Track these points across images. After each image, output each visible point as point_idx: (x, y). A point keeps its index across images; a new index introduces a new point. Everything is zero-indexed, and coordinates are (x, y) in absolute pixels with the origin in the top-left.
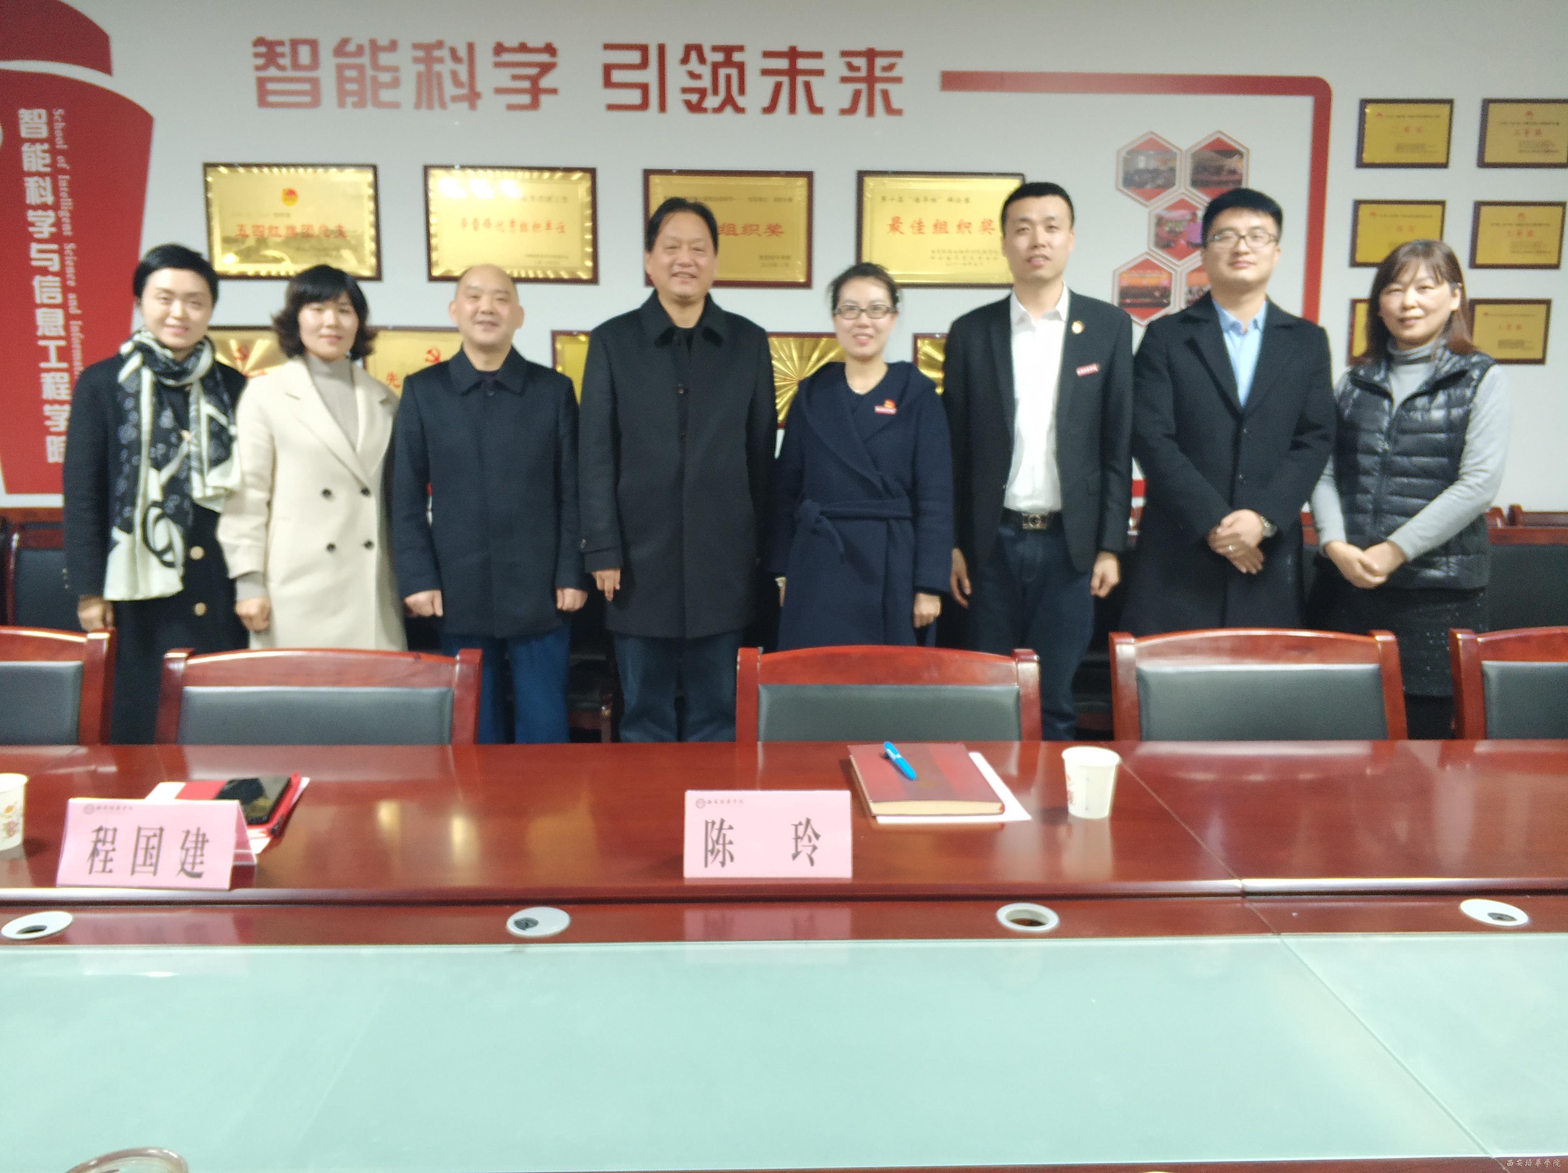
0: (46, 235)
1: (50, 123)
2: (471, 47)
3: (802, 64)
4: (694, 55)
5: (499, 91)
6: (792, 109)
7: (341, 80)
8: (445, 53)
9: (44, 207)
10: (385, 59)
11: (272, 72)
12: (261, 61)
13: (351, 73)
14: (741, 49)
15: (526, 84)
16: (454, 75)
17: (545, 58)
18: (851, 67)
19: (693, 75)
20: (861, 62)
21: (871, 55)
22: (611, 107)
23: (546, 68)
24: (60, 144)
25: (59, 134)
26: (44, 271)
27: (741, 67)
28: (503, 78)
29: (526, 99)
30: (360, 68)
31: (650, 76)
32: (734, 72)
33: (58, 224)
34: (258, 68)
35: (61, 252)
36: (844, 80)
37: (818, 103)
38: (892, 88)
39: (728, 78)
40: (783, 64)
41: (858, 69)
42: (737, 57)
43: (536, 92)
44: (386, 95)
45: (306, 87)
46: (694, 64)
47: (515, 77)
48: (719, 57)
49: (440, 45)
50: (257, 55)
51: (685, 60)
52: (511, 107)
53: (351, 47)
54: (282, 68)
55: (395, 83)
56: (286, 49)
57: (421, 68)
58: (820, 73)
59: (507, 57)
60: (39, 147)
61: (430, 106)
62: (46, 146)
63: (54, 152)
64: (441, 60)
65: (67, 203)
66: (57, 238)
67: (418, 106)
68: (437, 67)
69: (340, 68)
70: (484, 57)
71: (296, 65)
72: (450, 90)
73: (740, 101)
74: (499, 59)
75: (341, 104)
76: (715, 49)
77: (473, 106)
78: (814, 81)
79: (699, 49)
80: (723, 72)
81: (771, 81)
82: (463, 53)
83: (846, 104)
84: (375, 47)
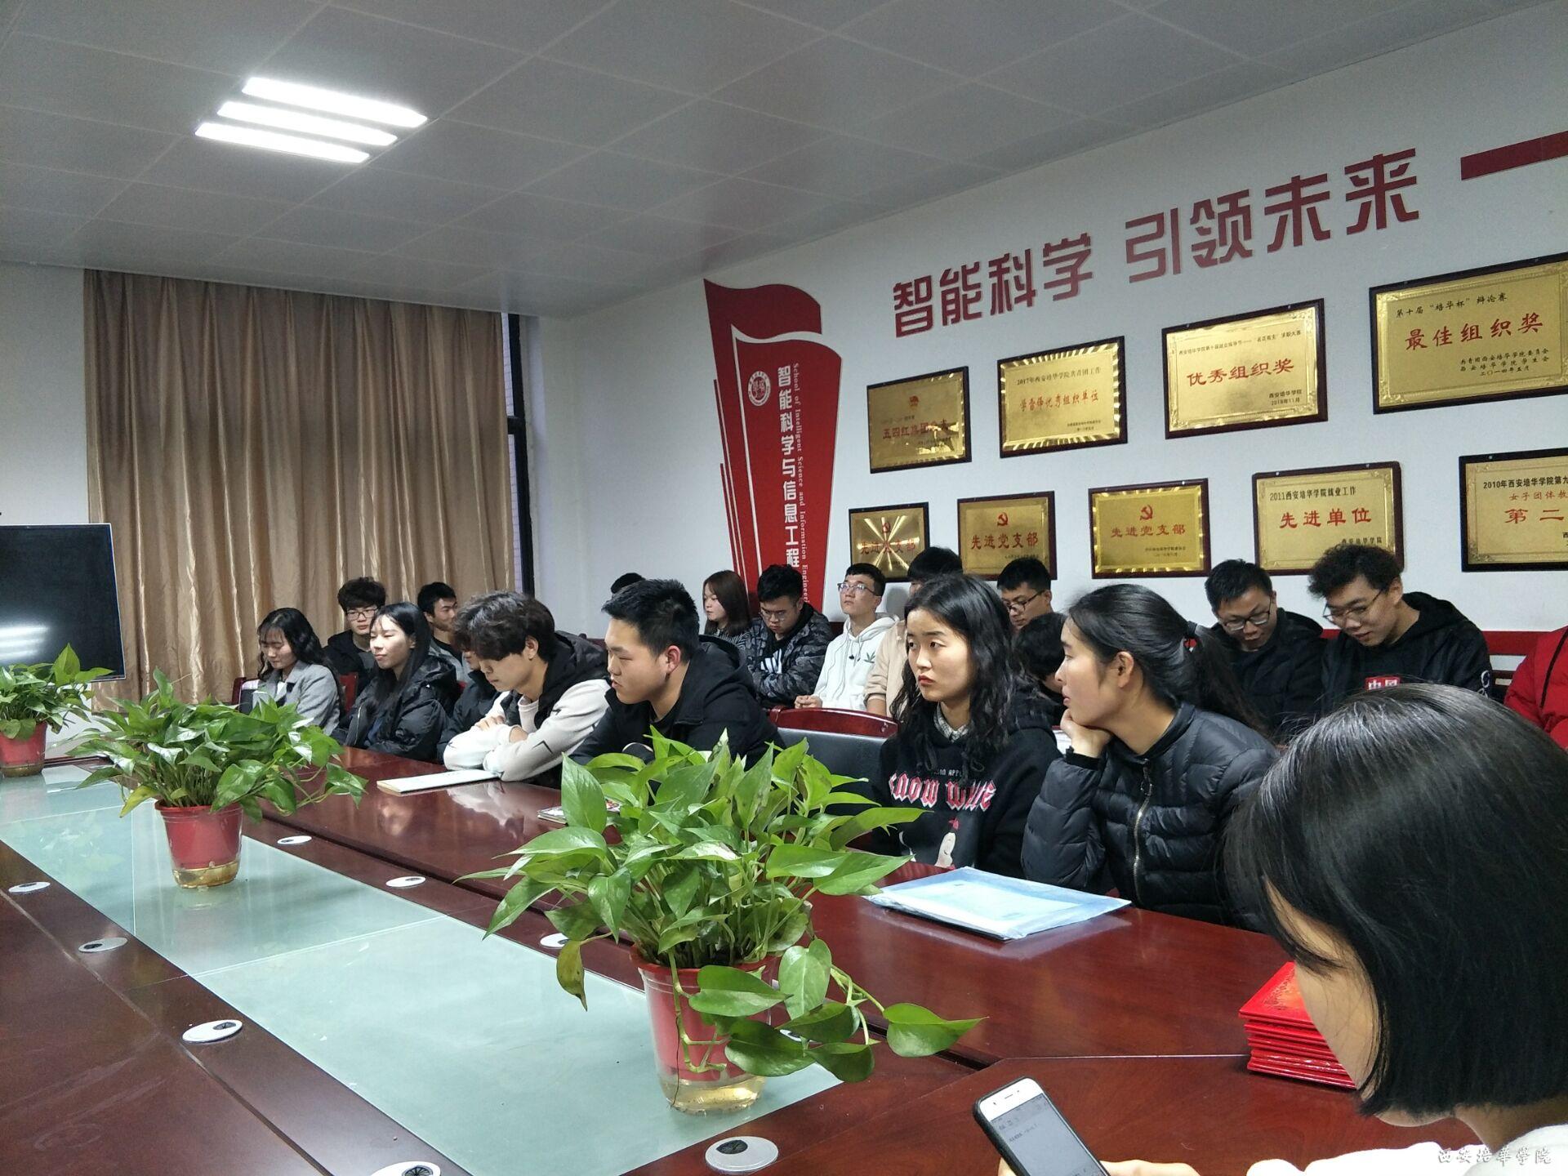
0: (789, 453)
1: (792, 375)
2: (1028, 252)
3: (1306, 192)
4: (1203, 212)
5: (1048, 286)
6: (1298, 241)
7: (945, 303)
8: (1010, 264)
9: (788, 433)
10: (972, 279)
11: (906, 308)
12: (898, 302)
13: (951, 297)
14: (1245, 194)
15: (1067, 275)
16: (1017, 279)
17: (1081, 248)
18: (1357, 181)
19: (1203, 231)
20: (1368, 174)
21: (1378, 162)
22: (1134, 279)
23: (1082, 257)
24: (797, 389)
25: (796, 380)
26: (788, 478)
27: (1246, 211)
28: (1050, 274)
29: (1067, 288)
30: (956, 290)
31: (1165, 242)
32: (1240, 218)
33: (795, 445)
34: (897, 307)
35: (795, 463)
36: (1350, 197)
37: (1324, 228)
38: (1402, 191)
39: (1235, 224)
40: (1287, 197)
41: (1366, 181)
42: (1242, 202)
43: (1075, 280)
44: (973, 308)
45: (924, 314)
46: (1204, 222)
47: (1059, 271)
48: (1226, 207)
49: (1007, 257)
50: (896, 298)
51: (1195, 219)
52: (1057, 297)
53: (951, 276)
54: (910, 304)
55: (978, 297)
56: (912, 289)
57: (995, 280)
58: (1325, 196)
59: (1054, 255)
60: (787, 392)
61: (1001, 311)
62: (790, 391)
63: (793, 394)
64: (1007, 270)
65: (799, 429)
66: (794, 454)
67: (993, 312)
68: (1006, 277)
69: (944, 294)
70: (1038, 259)
71: (919, 300)
72: (1015, 293)
73: (1247, 245)
74: (1047, 258)
75: (945, 323)
76: (1221, 201)
77: (1030, 304)
78: (1320, 206)
79: (1206, 205)
80: (1229, 221)
81: (1275, 218)
82: (1023, 260)
83: (1354, 221)
84: (966, 272)
